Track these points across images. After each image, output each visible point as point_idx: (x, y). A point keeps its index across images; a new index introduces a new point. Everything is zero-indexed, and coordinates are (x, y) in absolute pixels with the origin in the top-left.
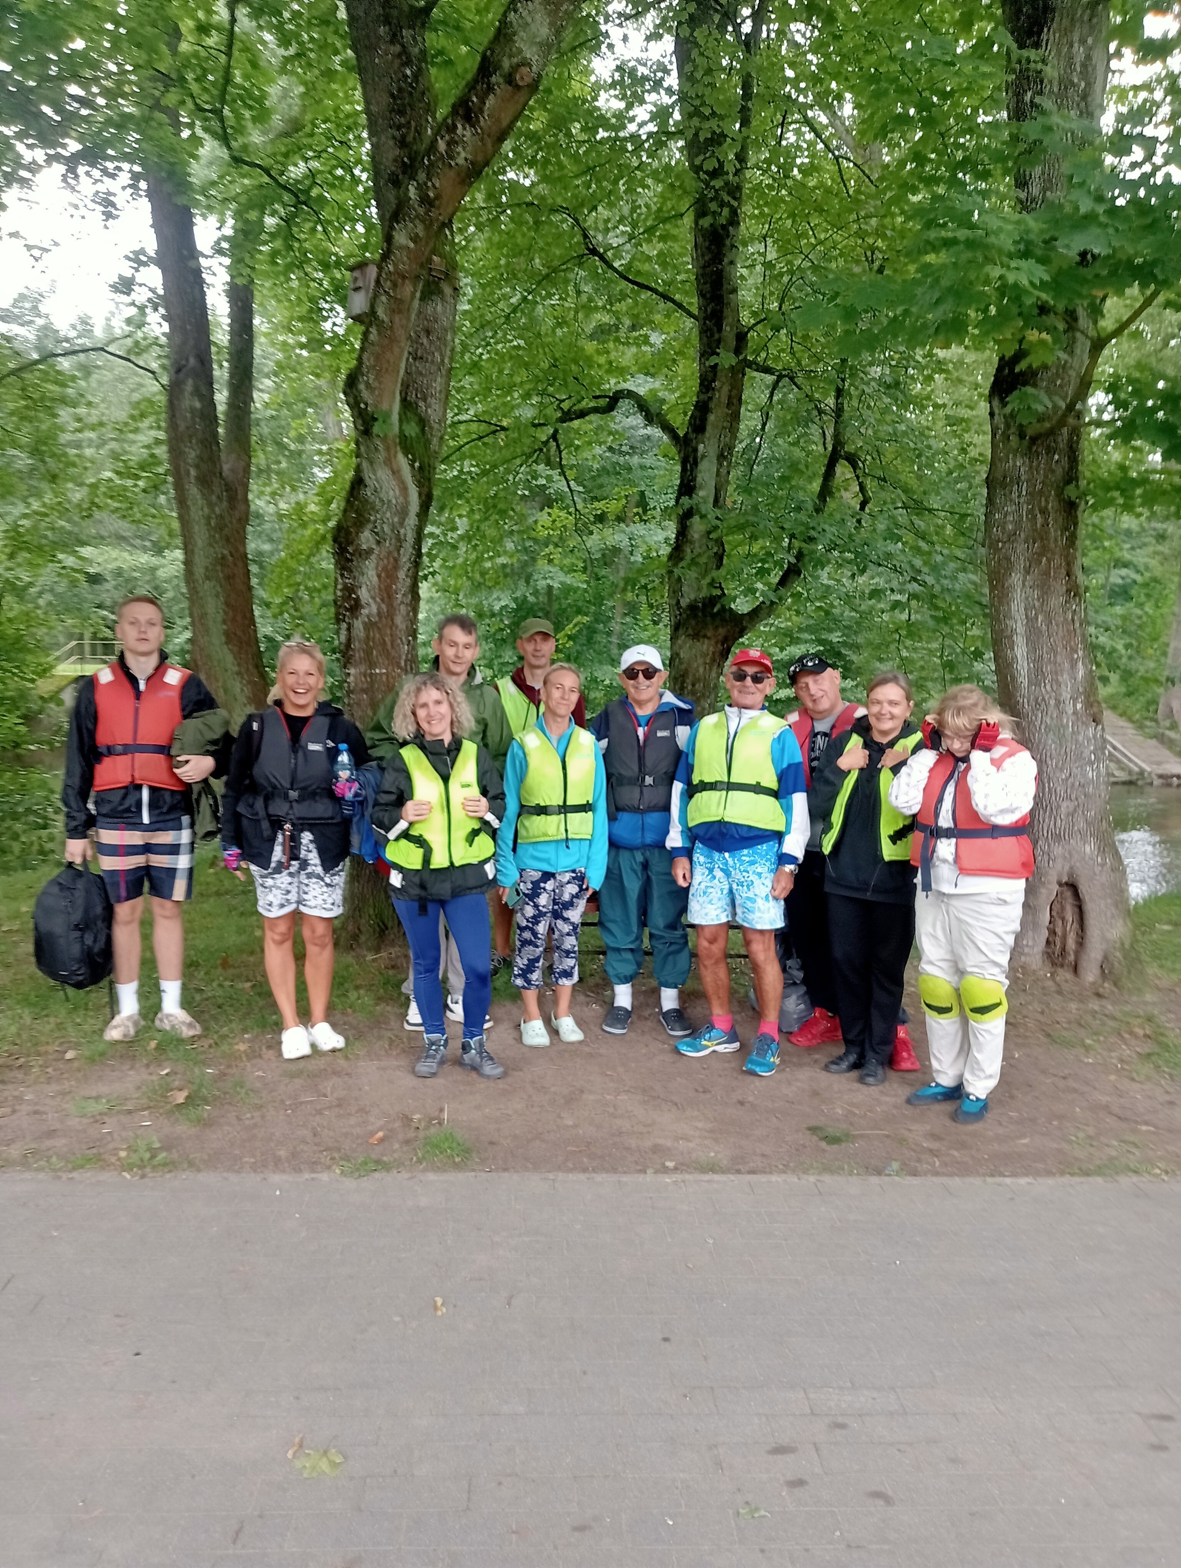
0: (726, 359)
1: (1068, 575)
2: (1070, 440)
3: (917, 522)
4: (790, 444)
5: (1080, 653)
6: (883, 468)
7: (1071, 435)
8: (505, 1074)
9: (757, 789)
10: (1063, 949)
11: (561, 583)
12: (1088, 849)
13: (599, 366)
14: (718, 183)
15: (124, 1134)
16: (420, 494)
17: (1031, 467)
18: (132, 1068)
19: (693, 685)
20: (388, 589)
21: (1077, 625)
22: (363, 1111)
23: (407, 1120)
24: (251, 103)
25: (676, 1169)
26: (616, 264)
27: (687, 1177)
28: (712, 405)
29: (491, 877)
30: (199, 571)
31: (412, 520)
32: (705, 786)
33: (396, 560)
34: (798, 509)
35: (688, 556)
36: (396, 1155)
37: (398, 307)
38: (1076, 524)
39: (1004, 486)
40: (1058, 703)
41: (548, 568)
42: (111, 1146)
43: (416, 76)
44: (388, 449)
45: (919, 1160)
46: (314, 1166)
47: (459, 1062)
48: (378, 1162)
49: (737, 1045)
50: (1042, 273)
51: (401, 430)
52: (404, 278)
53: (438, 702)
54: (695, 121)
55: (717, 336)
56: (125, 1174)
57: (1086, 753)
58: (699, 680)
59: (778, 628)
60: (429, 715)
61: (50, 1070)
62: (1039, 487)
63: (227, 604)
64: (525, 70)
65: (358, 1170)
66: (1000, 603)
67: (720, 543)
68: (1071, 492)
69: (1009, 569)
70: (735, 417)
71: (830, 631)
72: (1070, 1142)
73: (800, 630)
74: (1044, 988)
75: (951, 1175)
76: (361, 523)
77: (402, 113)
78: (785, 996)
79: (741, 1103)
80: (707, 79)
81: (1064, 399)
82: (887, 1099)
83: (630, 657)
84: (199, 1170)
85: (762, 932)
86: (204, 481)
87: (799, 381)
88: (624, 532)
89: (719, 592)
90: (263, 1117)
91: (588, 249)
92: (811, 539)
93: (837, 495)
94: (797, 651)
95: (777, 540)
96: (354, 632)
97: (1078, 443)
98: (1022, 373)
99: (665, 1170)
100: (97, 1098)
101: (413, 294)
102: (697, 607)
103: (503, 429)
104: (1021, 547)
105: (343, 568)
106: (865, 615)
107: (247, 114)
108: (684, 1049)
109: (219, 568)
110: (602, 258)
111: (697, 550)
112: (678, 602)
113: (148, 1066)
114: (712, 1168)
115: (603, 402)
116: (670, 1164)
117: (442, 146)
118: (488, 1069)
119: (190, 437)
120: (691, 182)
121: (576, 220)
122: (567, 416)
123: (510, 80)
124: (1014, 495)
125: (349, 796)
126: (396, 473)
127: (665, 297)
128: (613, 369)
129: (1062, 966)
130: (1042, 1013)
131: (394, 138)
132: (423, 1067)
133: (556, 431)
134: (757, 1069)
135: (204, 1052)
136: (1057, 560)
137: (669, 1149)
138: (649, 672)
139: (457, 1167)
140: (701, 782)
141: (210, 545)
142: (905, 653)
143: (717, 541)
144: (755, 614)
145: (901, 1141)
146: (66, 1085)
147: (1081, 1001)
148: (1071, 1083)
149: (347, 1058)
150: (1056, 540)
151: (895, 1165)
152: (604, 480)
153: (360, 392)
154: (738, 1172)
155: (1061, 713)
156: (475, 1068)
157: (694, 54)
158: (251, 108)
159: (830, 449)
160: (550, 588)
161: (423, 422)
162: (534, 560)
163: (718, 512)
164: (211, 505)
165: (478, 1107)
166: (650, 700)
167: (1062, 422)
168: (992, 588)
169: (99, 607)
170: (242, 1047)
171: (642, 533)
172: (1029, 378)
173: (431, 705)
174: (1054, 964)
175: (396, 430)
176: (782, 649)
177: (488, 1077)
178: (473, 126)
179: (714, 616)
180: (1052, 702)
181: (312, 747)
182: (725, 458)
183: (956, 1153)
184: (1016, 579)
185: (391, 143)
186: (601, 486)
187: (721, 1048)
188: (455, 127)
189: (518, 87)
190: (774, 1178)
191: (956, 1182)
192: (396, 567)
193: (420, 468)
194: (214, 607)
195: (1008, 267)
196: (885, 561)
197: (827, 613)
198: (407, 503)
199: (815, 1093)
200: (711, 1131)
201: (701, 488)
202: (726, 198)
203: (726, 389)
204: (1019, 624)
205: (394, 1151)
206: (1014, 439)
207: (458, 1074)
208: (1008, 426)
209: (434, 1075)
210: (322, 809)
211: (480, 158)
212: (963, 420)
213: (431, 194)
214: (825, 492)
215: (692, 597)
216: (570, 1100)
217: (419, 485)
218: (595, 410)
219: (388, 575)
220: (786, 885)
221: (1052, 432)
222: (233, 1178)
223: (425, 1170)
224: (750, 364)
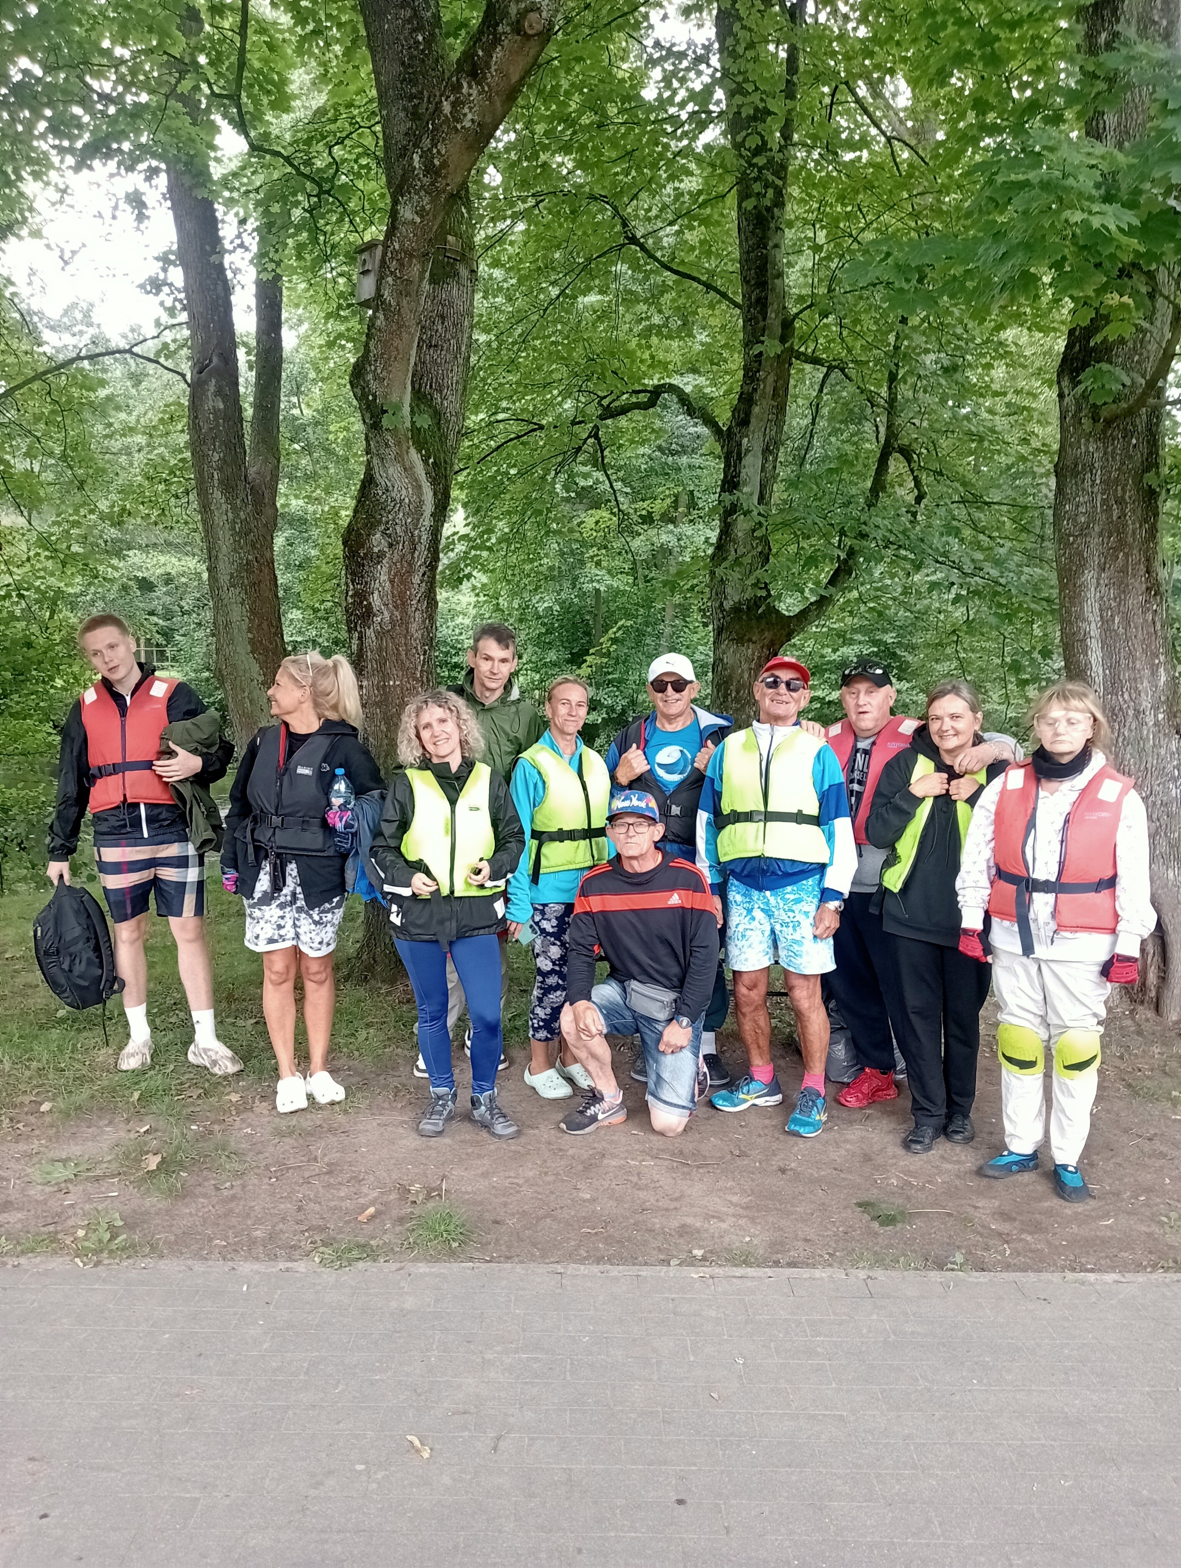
0: (771, 347)
1: (1148, 572)
2: (1149, 421)
3: (977, 515)
4: (843, 442)
5: (1162, 658)
6: (940, 460)
7: (1149, 417)
8: (519, 1133)
9: (799, 818)
10: (1144, 984)
11: (607, 586)
12: (1171, 875)
13: (642, 361)
14: (760, 161)
15: (87, 1207)
16: (435, 494)
17: (1105, 453)
18: (111, 1122)
19: (738, 692)
20: (402, 595)
21: (1158, 627)
22: (357, 1180)
23: (404, 1191)
24: (269, 87)
25: (704, 1259)
26: (659, 254)
27: (717, 1271)
28: (756, 397)
29: (500, 916)
30: (224, 579)
31: (427, 521)
32: (738, 817)
33: (410, 564)
34: (846, 505)
35: (732, 556)
36: (386, 1238)
37: (405, 288)
38: (1156, 515)
39: (1075, 473)
40: (1137, 712)
41: (595, 571)
42: (71, 1222)
43: (428, 42)
44: (398, 443)
45: (987, 1248)
46: (292, 1251)
47: (468, 1117)
48: (362, 1247)
49: (779, 1097)
50: (1131, 218)
51: (413, 423)
52: (411, 256)
53: (443, 721)
54: (738, 99)
55: (762, 324)
56: (77, 1260)
57: (1170, 767)
58: (743, 686)
59: (830, 629)
60: (433, 736)
61: (20, 1126)
62: (1114, 474)
63: (252, 611)
64: (533, 16)
65: (339, 1258)
66: (1072, 604)
67: (765, 540)
68: (1150, 479)
69: (1082, 565)
70: (781, 409)
71: (885, 631)
72: (1161, 1224)
73: (854, 631)
74: (1121, 1028)
75: (1024, 1269)
76: (371, 525)
77: (413, 82)
78: (832, 1042)
79: (783, 1171)
80: (750, 54)
81: (1143, 376)
82: (949, 1166)
83: (660, 666)
84: (161, 1257)
85: (805, 977)
86: (228, 487)
87: (852, 373)
88: (672, 532)
89: (764, 593)
90: (244, 1186)
91: (627, 237)
92: (863, 536)
93: (890, 490)
94: (850, 652)
95: (826, 536)
96: (367, 642)
97: (1157, 425)
98: (1094, 349)
99: (691, 1261)
100: (65, 1161)
101: (423, 272)
102: (741, 610)
103: (541, 427)
104: (1095, 541)
105: (353, 574)
106: (921, 615)
107: (265, 101)
108: (719, 1103)
109: (244, 574)
110: (643, 248)
111: (741, 550)
112: (722, 604)
113: (128, 1121)
114: (745, 1259)
115: (643, 398)
116: (698, 1253)
117: (447, 107)
118: (500, 1128)
119: (214, 439)
120: (731, 160)
121: (615, 208)
122: (610, 413)
123: (518, 29)
124: (1087, 484)
125: (340, 826)
126: (408, 470)
127: (709, 287)
128: (656, 364)
129: (1142, 1002)
130: (1121, 1057)
131: (405, 109)
132: (427, 1126)
133: (596, 427)
134: (801, 1131)
135: (193, 1104)
136: (1136, 556)
137: (698, 1231)
138: (680, 685)
139: (452, 1254)
140: (734, 812)
141: (235, 550)
142: (962, 655)
143: (760, 539)
144: (804, 617)
145: (965, 1221)
146: (35, 1145)
147: (1164, 1044)
148: (1157, 1145)
149: (346, 1112)
150: (1134, 533)
151: (959, 1258)
152: (654, 480)
153: (368, 382)
154: (777, 1264)
155: (1143, 724)
156: (486, 1126)
157: (736, 27)
158: (269, 93)
159: (882, 440)
160: (597, 591)
161: (437, 415)
162: (582, 563)
163: (761, 508)
164: (234, 508)
165: (485, 1175)
166: (680, 715)
167: (1141, 401)
168: (1062, 587)
169: (152, 613)
170: (234, 1097)
171: (689, 533)
172: (1105, 352)
173: (435, 724)
174: (1133, 1000)
175: (408, 424)
176: (835, 651)
177: (500, 1136)
178: (479, 83)
179: (759, 618)
180: (1131, 712)
181: (301, 770)
182: (771, 452)
183: (1029, 1238)
184: (1089, 576)
185: (402, 114)
186: (650, 487)
187: (761, 1102)
188: (461, 86)
189: (528, 37)
190: (818, 1273)
191: (1030, 1278)
192: (410, 572)
193: (435, 463)
194: (238, 614)
195: (1090, 213)
196: (944, 559)
197: (880, 614)
198: (421, 502)
199: (867, 1158)
200: (747, 1208)
201: (745, 483)
202: (771, 178)
203: (771, 379)
204: (1093, 625)
205: (385, 1232)
206: (1087, 423)
207: (465, 1131)
208: (1079, 409)
209: (439, 1133)
210: (313, 839)
211: (488, 119)
212: (1025, 408)
213: (437, 162)
214: (879, 486)
215: (736, 600)
216: (588, 1167)
217: (434, 482)
218: (638, 406)
219: (401, 579)
220: (832, 922)
221: (1131, 412)
222: (199, 1267)
223: (416, 1260)
224: (799, 356)
